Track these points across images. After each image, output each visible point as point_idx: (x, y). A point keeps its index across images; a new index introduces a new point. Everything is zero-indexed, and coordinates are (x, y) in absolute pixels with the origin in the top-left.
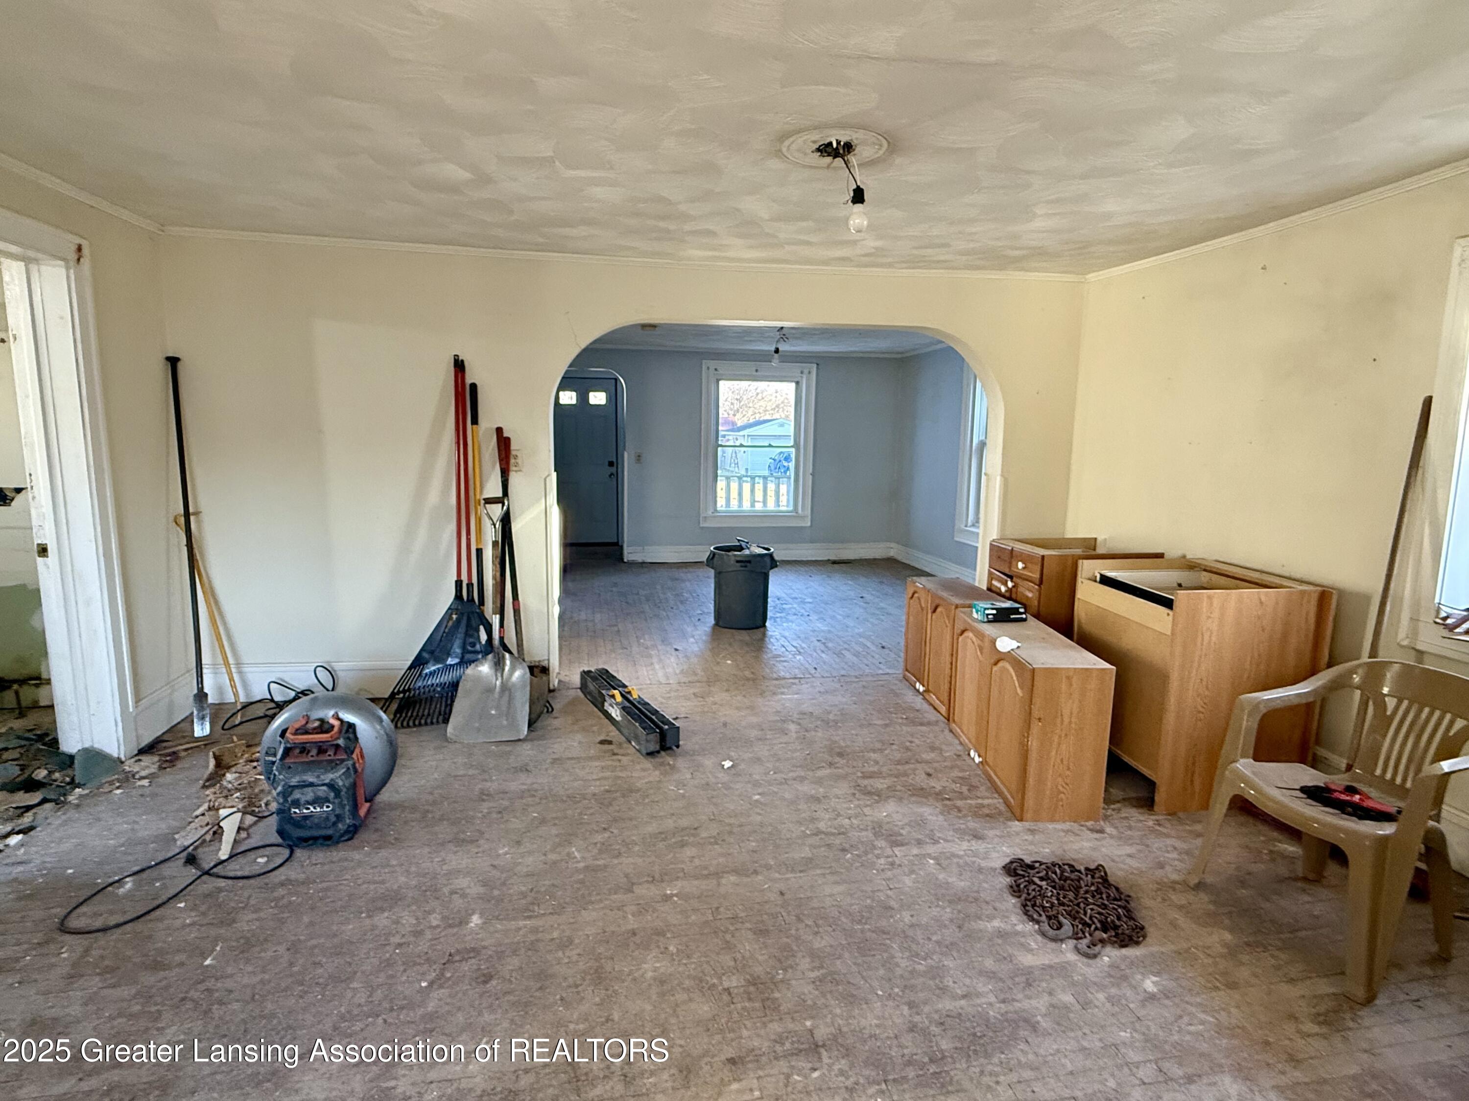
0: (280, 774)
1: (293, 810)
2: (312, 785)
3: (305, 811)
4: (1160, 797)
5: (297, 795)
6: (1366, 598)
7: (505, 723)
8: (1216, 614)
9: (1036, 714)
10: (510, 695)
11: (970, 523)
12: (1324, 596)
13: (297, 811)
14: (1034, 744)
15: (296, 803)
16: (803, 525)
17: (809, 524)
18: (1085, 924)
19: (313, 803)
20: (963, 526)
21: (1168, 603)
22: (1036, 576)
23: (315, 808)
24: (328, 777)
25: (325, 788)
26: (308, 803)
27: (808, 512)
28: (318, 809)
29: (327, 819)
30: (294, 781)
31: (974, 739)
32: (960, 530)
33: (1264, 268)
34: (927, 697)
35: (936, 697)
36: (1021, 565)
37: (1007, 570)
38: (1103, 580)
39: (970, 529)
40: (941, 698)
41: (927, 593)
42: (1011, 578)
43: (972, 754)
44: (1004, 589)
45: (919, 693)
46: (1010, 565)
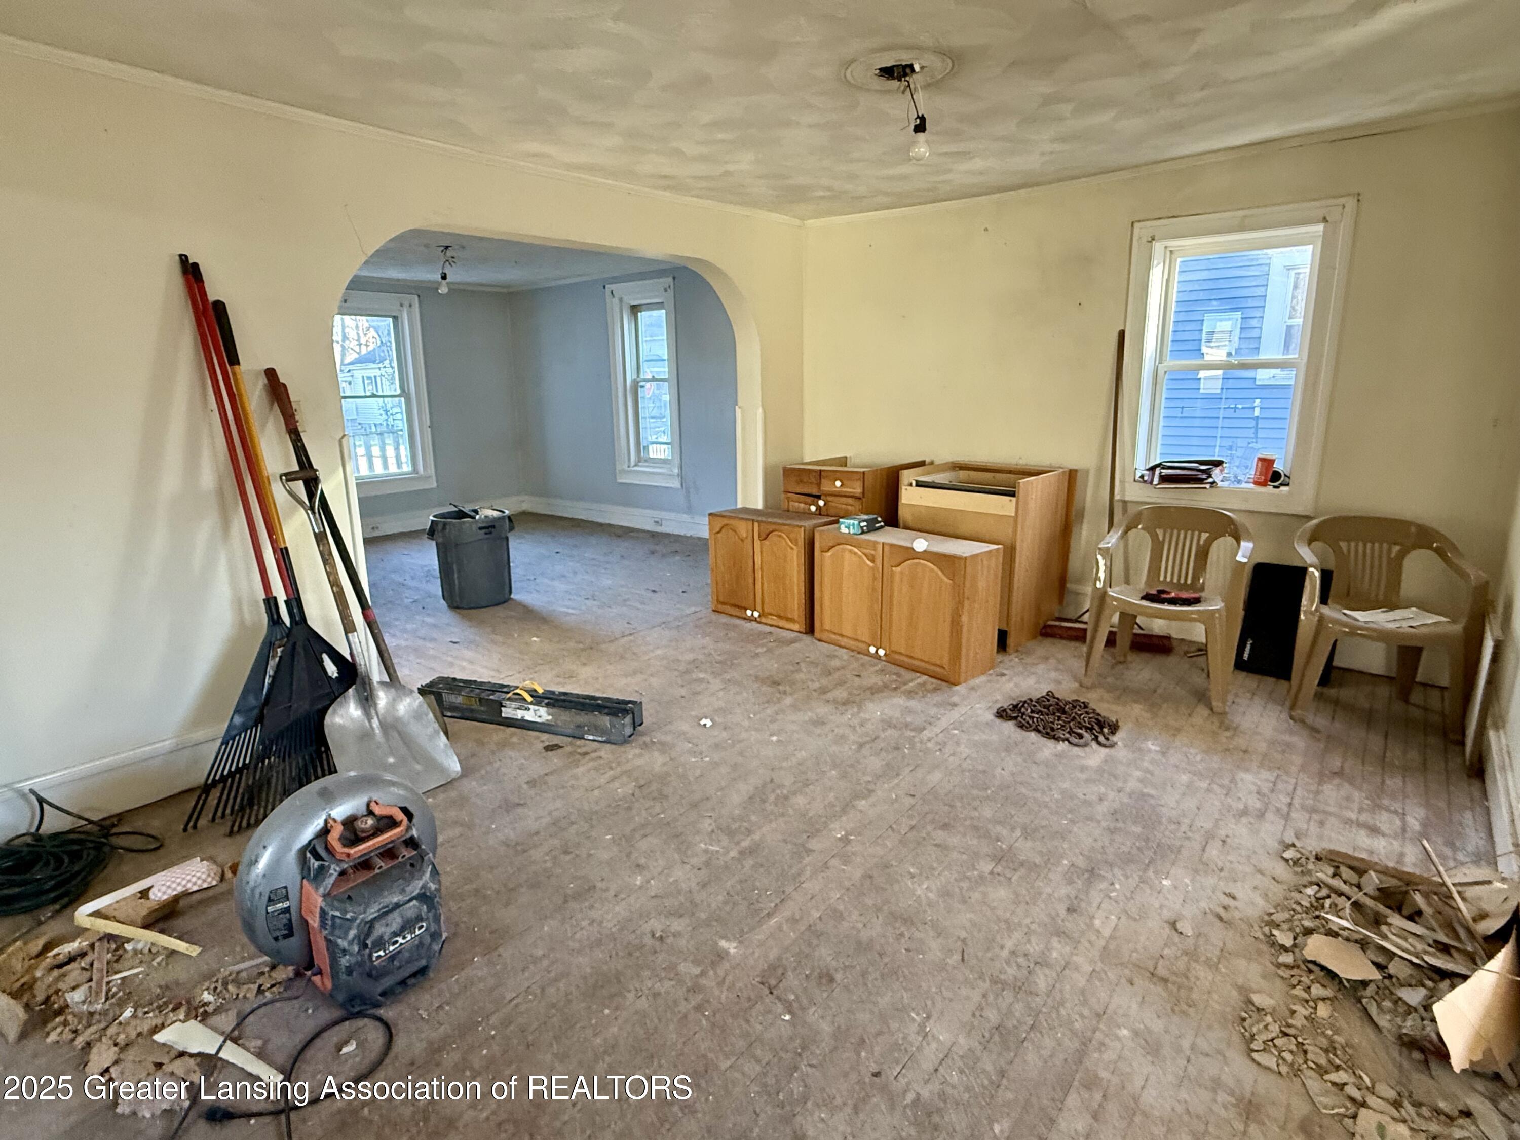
0: (346, 912)
1: (376, 955)
2: (397, 906)
3: (391, 948)
5: (380, 929)
7: (418, 767)
8: (1034, 496)
10: (400, 733)
11: (633, 463)
12: (1071, 474)
13: (381, 953)
15: (380, 944)
16: (427, 487)
17: (435, 485)
18: (1089, 728)
19: (400, 932)
20: (625, 467)
21: (1013, 494)
23: (404, 938)
24: (415, 887)
25: (414, 902)
26: (396, 934)
27: (432, 471)
28: (409, 937)
29: (421, 944)
30: (372, 912)
31: (866, 638)
32: (623, 471)
33: (986, 230)
34: (764, 620)
35: (779, 617)
36: (838, 484)
37: (815, 491)
38: (919, 484)
39: (636, 468)
40: (790, 616)
41: (750, 523)
42: (819, 497)
43: (872, 650)
44: (813, 508)
45: (751, 619)
46: (819, 485)
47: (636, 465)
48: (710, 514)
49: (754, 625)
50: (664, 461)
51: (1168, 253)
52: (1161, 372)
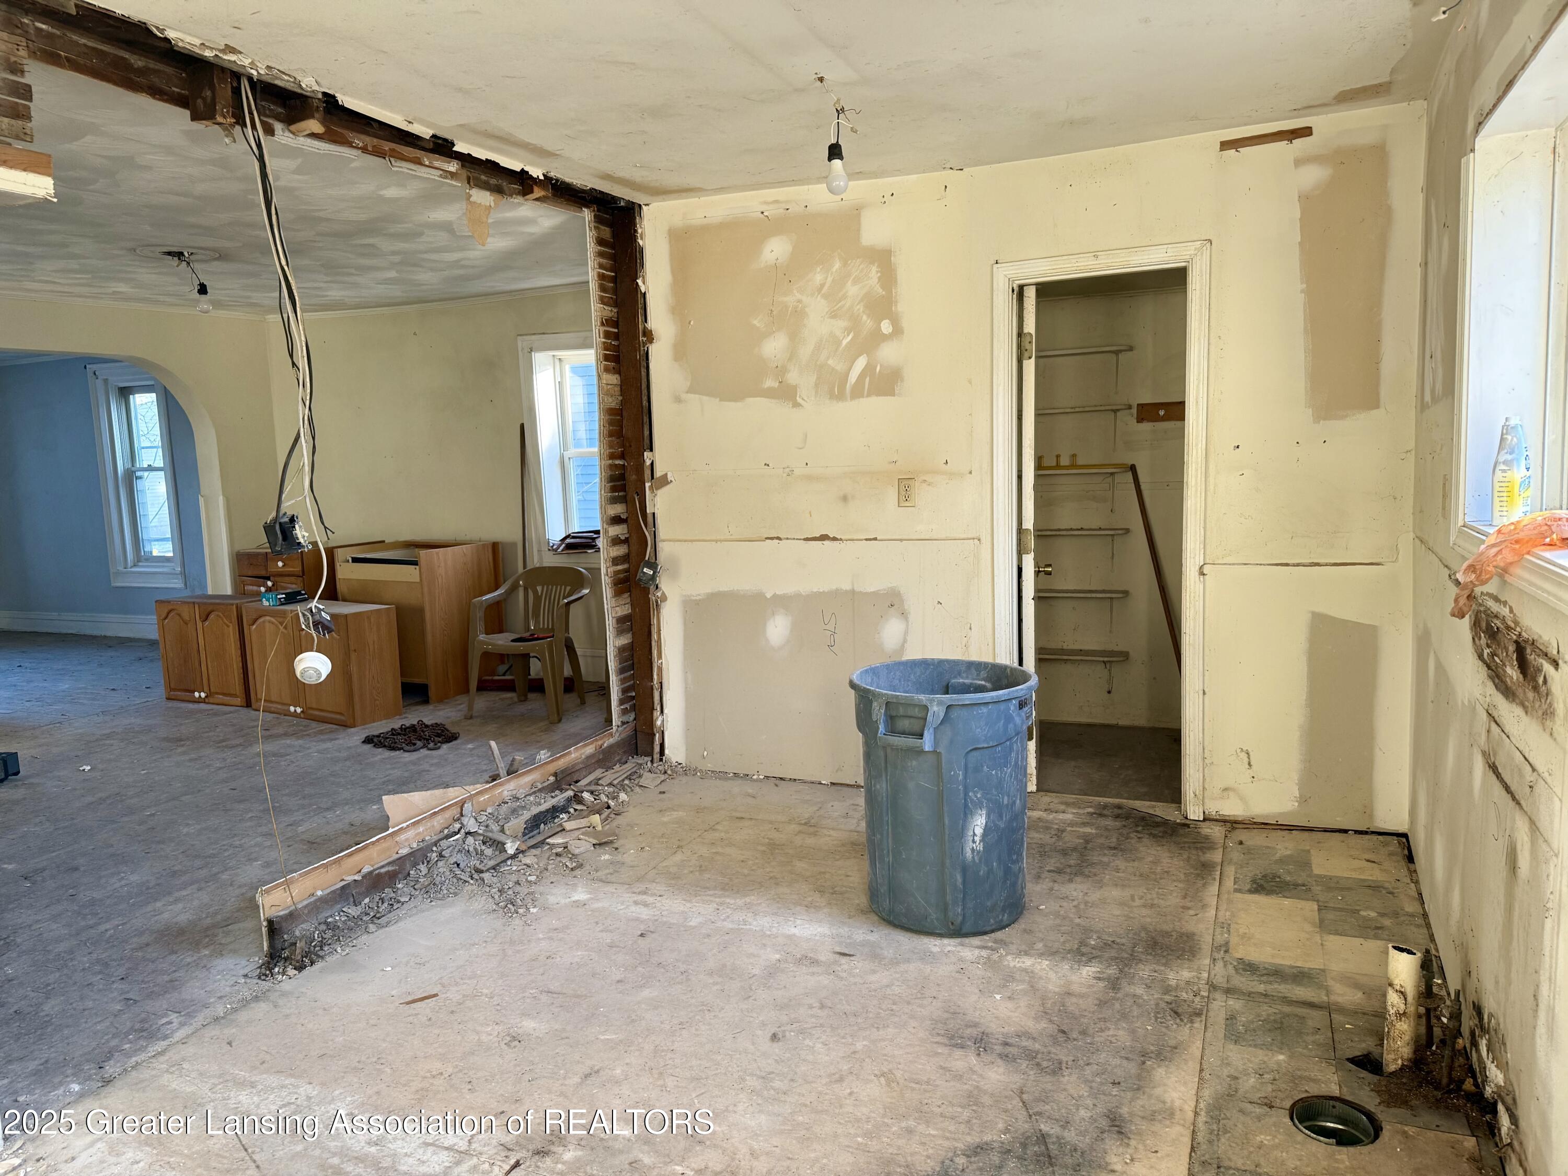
4: (432, 692)
6: (514, 545)
8: (442, 564)
9: (352, 648)
11: (129, 563)
12: (495, 546)
14: (354, 668)
18: (427, 740)
21: (415, 563)
22: (299, 569)
31: (288, 701)
32: (118, 573)
33: (415, 334)
34: (211, 700)
35: (224, 694)
36: (280, 564)
37: (263, 573)
38: (356, 560)
39: (133, 569)
40: (232, 692)
41: (192, 605)
42: (268, 579)
43: (292, 709)
44: (263, 589)
45: (199, 701)
46: (266, 567)
47: (135, 565)
48: (156, 602)
49: (203, 706)
50: (167, 559)
51: (557, 362)
52: (566, 459)
